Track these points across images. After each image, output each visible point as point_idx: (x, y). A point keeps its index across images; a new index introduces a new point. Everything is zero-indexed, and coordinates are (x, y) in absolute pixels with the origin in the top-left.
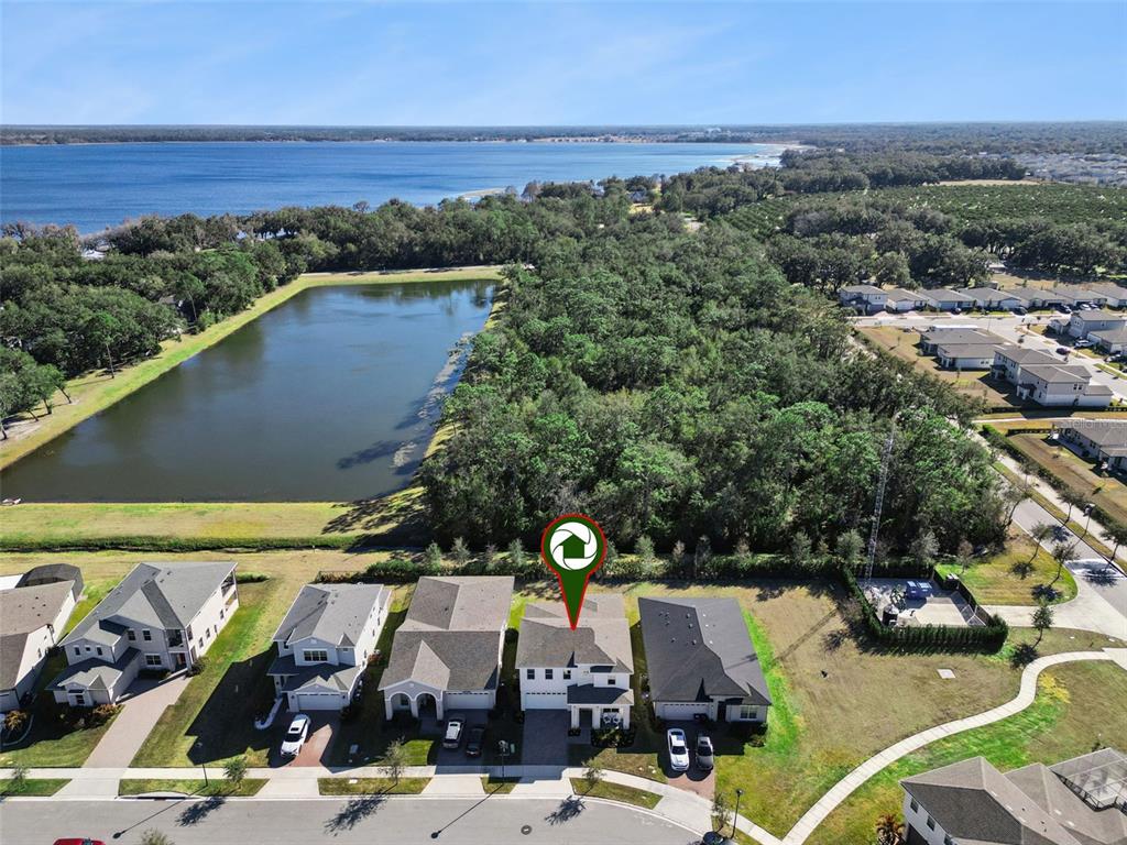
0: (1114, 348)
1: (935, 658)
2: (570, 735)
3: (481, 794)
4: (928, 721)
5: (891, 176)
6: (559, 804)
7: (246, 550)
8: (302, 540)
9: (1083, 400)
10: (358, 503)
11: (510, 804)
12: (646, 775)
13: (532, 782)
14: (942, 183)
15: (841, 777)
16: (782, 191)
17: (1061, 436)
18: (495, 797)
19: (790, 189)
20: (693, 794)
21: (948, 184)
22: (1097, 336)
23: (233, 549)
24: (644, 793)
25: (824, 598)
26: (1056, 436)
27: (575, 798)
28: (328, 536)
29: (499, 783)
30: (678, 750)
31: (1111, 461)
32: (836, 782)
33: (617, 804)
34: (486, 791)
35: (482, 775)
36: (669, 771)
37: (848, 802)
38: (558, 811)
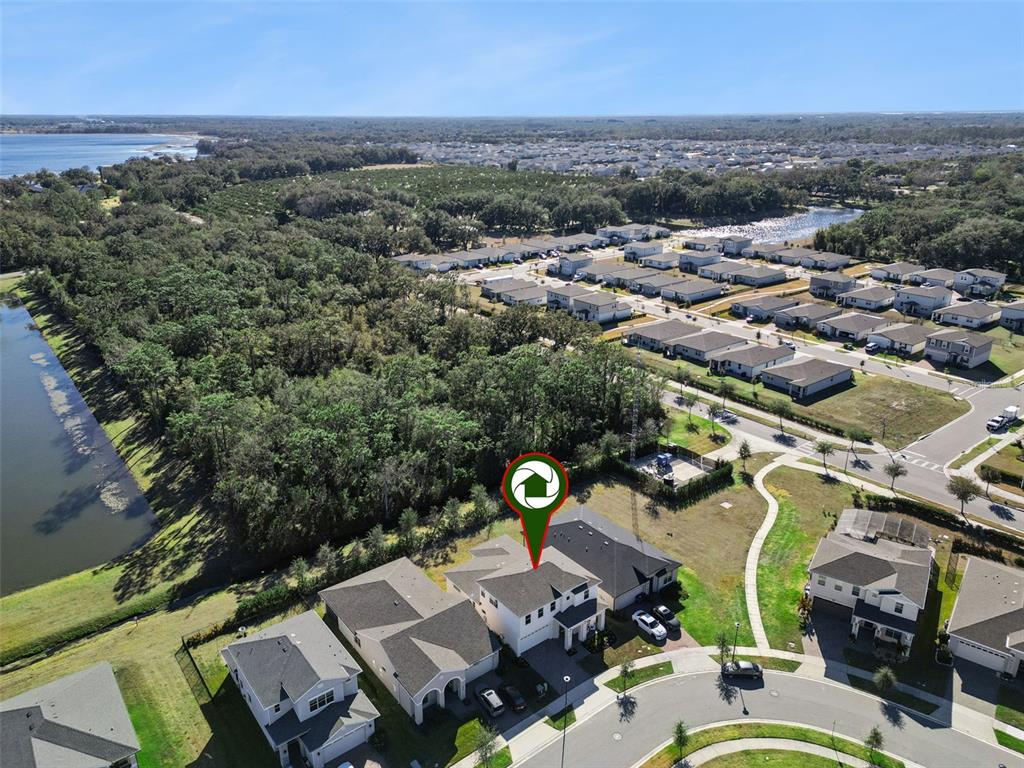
0: (598, 278)
1: (713, 497)
2: (570, 656)
3: (559, 734)
4: (747, 538)
5: (324, 163)
6: (616, 707)
7: (29, 660)
8: (100, 620)
9: (619, 314)
10: (120, 560)
11: (585, 728)
12: (646, 654)
13: (583, 703)
14: (365, 168)
15: (744, 592)
16: (238, 180)
17: (630, 340)
18: (569, 729)
19: (245, 176)
20: (685, 649)
21: (370, 168)
22: (583, 271)
23: (9, 667)
24: (659, 666)
25: (617, 486)
26: (626, 341)
27: (621, 696)
28: (128, 604)
29: (562, 718)
30: (653, 625)
31: (671, 349)
32: (744, 597)
33: (650, 683)
34: (559, 729)
35: (543, 720)
36: (658, 643)
37: (762, 606)
38: (622, 711)
